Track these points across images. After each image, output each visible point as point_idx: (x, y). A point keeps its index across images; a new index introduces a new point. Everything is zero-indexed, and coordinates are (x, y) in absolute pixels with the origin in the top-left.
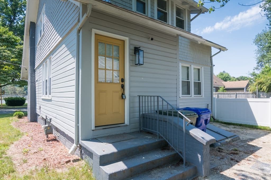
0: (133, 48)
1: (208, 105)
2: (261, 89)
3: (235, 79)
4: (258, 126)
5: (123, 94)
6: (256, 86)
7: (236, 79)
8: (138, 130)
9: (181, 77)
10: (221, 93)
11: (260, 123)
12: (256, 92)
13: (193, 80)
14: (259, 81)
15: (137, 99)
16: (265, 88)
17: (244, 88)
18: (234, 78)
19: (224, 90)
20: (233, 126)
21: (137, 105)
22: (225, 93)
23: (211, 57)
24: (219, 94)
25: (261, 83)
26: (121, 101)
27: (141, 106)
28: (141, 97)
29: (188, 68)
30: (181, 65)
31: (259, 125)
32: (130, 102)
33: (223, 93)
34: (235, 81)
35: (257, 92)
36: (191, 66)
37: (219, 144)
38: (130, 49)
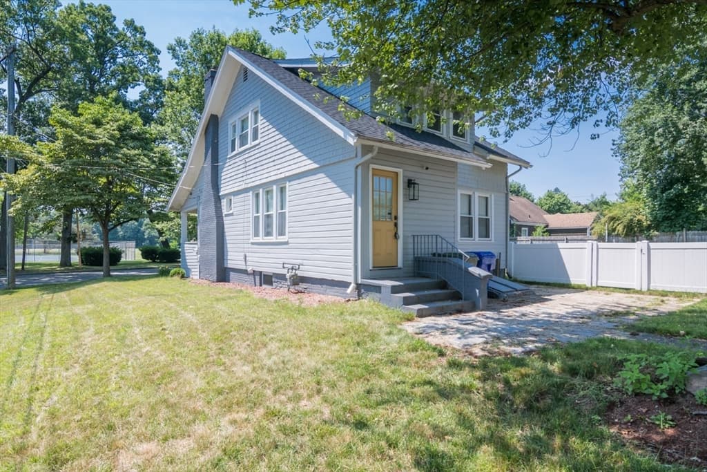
0: (407, 181)
1: (500, 253)
2: (614, 230)
3: (580, 207)
4: (571, 284)
5: (396, 234)
6: (605, 225)
7: (584, 208)
8: (412, 275)
9: (460, 211)
10: (537, 237)
11: (574, 281)
12: (605, 236)
13: (476, 214)
14: (611, 215)
15: (411, 240)
16: (620, 228)
17: (586, 229)
18: (579, 205)
19: (544, 232)
20: (536, 286)
21: (411, 246)
22: (545, 238)
23: (507, 178)
24: (535, 240)
25: (614, 218)
26: (394, 241)
27: (416, 247)
28: (416, 237)
29: (470, 196)
30: (459, 192)
31: (573, 283)
32: (404, 243)
33: (541, 238)
34: (581, 212)
35: (607, 237)
36: (474, 193)
37: (505, 295)
38: (404, 182)
